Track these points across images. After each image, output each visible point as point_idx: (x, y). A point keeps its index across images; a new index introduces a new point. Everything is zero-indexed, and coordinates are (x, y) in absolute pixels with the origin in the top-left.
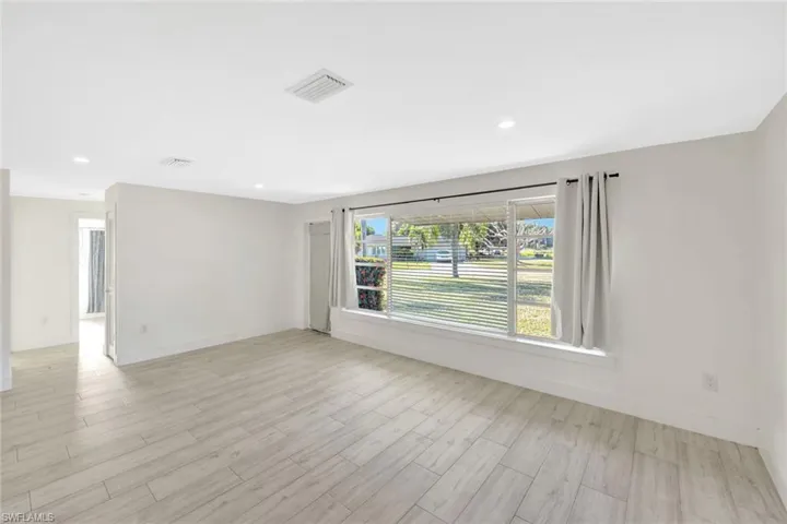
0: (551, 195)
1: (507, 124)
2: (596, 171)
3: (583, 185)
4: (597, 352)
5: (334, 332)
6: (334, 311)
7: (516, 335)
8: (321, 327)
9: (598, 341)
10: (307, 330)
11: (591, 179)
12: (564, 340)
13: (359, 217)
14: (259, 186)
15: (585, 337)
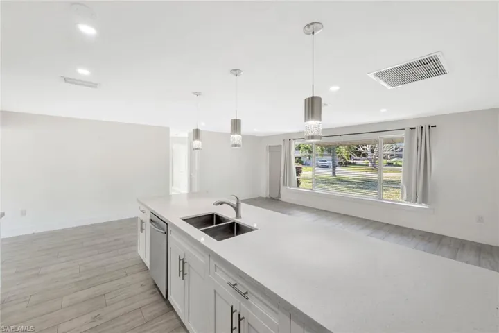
0: (402, 134)
1: (384, 110)
2: (425, 124)
3: (418, 130)
4: (424, 206)
5: (283, 198)
6: (283, 188)
7: (382, 199)
8: (275, 196)
9: (424, 201)
10: (266, 198)
11: (422, 127)
12: (408, 200)
13: (298, 143)
14: (255, 130)
15: (418, 199)
